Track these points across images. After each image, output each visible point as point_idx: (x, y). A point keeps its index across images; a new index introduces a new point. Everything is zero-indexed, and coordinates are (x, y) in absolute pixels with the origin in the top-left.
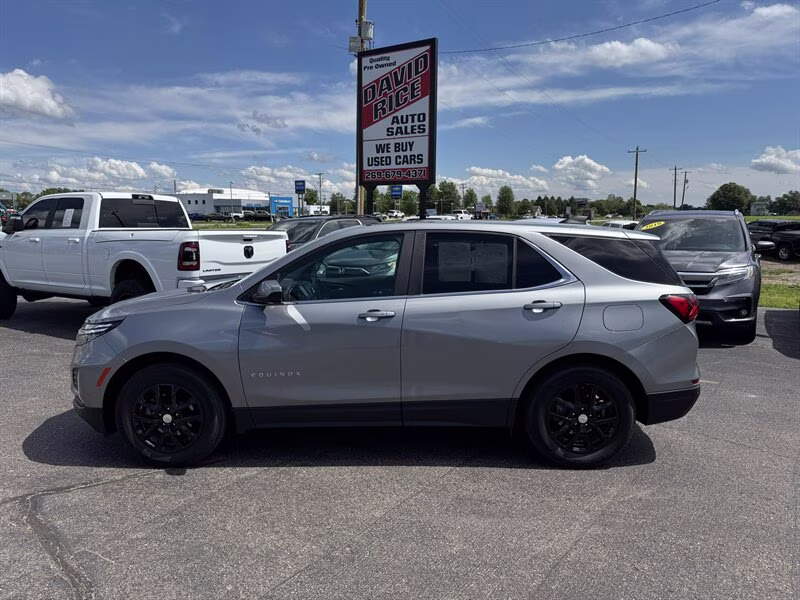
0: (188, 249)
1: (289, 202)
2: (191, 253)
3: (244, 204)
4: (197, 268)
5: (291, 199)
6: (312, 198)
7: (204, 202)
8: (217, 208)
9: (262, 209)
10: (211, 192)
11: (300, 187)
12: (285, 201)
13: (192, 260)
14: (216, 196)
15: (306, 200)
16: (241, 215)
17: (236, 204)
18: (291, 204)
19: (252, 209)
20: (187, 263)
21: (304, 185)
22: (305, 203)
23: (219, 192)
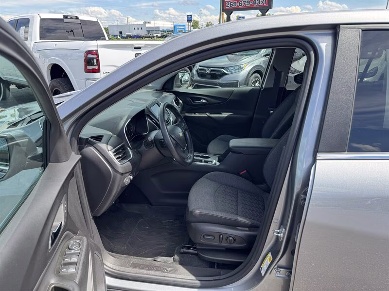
0: (90, 56)
1: (184, 27)
2: (93, 59)
3: (161, 29)
4: (98, 71)
5: (185, 26)
6: (196, 25)
7: (142, 28)
8: (148, 31)
9: (170, 31)
10: (145, 23)
11: (189, 19)
12: (182, 27)
13: (93, 64)
14: (147, 25)
15: (192, 26)
16: (159, 35)
17: (157, 29)
18: (185, 29)
19: (165, 32)
20: (91, 67)
21: (191, 18)
22: (192, 28)
23: (149, 23)
